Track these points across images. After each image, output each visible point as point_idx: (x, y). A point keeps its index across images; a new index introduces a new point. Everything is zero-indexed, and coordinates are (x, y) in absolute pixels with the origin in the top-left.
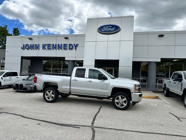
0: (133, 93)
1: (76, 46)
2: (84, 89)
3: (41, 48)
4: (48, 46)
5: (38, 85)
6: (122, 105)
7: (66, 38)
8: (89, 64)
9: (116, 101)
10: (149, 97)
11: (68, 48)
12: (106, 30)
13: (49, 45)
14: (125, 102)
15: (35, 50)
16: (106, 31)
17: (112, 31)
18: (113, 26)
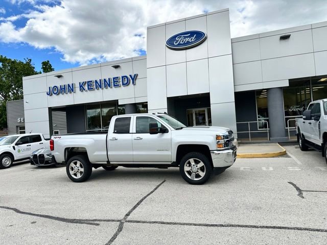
0: (215, 152)
1: (134, 78)
2: (131, 153)
3: (78, 89)
4: (88, 85)
5: (57, 153)
6: (197, 176)
7: (117, 67)
8: (158, 107)
9: (187, 168)
10: (266, 156)
11: (121, 83)
12: (181, 42)
13: (89, 83)
14: (202, 169)
15: (69, 93)
16: (181, 44)
17: (192, 42)
18: (192, 33)
